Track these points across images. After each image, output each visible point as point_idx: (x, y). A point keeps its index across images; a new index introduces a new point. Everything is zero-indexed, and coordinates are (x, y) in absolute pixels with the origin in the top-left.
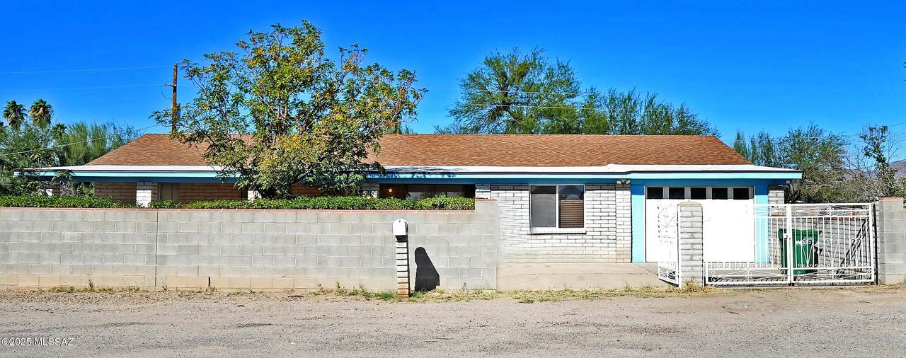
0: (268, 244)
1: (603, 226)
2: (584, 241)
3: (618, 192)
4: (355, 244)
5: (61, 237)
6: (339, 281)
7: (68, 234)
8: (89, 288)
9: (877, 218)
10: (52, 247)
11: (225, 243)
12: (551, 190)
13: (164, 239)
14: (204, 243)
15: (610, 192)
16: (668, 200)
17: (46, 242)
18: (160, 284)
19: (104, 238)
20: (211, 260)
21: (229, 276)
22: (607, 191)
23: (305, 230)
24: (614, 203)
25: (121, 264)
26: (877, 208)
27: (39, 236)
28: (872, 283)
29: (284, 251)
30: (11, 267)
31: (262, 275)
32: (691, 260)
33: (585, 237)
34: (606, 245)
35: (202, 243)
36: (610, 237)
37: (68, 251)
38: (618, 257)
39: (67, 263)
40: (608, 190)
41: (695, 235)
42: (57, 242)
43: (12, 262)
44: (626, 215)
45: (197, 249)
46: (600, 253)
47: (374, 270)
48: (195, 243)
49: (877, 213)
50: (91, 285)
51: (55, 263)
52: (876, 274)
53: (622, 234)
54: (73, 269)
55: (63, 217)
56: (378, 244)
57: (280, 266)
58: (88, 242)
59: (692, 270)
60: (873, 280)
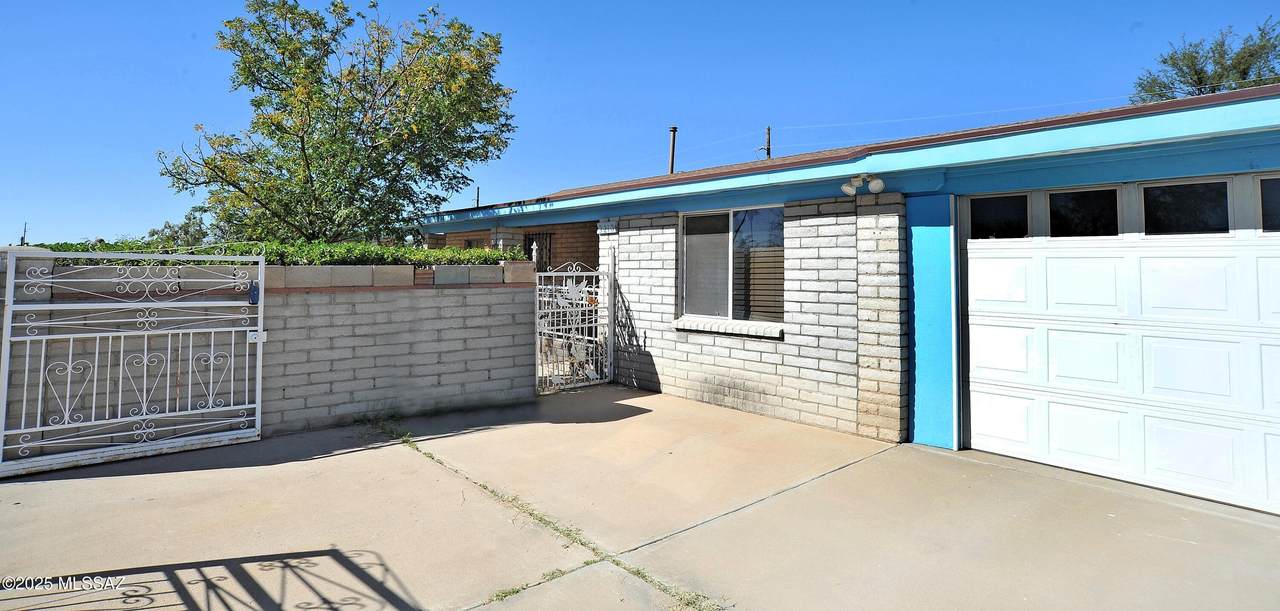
1: (825, 319)
2: (777, 359)
3: (865, 221)
12: (719, 225)
15: (841, 220)
16: (1049, 238)
22: (832, 220)
24: (851, 252)
33: (781, 347)
34: (831, 377)
36: (841, 356)
38: (864, 418)
40: (837, 215)
44: (884, 292)
46: (814, 397)
53: (874, 350)
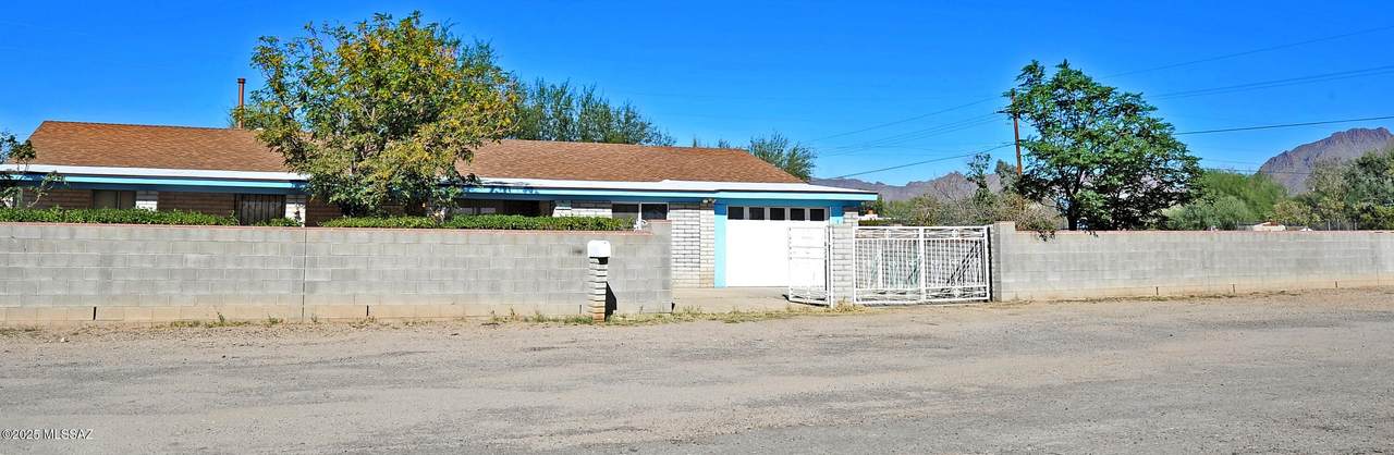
0: (437, 267)
1: (687, 248)
3: (702, 212)
4: (530, 267)
5: (182, 260)
6: (514, 307)
7: (192, 257)
8: (218, 321)
9: (992, 240)
10: (170, 273)
11: (388, 267)
12: (634, 209)
13: (314, 263)
14: (362, 267)
15: (695, 211)
16: (749, 220)
17: (164, 266)
18: (308, 314)
19: (239, 261)
20: (369, 286)
21: (391, 303)
22: (691, 211)
23: (477, 252)
24: (698, 223)
25: (260, 292)
26: (992, 231)
27: (153, 260)
28: (986, 301)
29: (454, 275)
30: (115, 298)
31: (429, 302)
32: (843, 280)
34: (690, 269)
35: (359, 267)
36: (694, 260)
37: (190, 278)
38: (701, 281)
39: (190, 293)
40: (692, 209)
41: (847, 257)
42: (176, 266)
43: (117, 291)
45: (354, 273)
46: (684, 277)
47: (550, 295)
48: (351, 267)
49: (992, 236)
50: (222, 319)
51: (173, 292)
52: (991, 292)
53: (705, 257)
54: (199, 298)
55: (186, 236)
56: (555, 266)
57: (449, 292)
58: (218, 266)
59: (844, 291)
60: (988, 297)
